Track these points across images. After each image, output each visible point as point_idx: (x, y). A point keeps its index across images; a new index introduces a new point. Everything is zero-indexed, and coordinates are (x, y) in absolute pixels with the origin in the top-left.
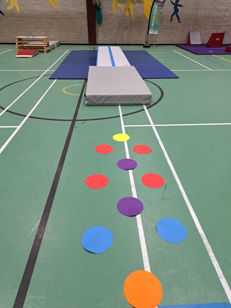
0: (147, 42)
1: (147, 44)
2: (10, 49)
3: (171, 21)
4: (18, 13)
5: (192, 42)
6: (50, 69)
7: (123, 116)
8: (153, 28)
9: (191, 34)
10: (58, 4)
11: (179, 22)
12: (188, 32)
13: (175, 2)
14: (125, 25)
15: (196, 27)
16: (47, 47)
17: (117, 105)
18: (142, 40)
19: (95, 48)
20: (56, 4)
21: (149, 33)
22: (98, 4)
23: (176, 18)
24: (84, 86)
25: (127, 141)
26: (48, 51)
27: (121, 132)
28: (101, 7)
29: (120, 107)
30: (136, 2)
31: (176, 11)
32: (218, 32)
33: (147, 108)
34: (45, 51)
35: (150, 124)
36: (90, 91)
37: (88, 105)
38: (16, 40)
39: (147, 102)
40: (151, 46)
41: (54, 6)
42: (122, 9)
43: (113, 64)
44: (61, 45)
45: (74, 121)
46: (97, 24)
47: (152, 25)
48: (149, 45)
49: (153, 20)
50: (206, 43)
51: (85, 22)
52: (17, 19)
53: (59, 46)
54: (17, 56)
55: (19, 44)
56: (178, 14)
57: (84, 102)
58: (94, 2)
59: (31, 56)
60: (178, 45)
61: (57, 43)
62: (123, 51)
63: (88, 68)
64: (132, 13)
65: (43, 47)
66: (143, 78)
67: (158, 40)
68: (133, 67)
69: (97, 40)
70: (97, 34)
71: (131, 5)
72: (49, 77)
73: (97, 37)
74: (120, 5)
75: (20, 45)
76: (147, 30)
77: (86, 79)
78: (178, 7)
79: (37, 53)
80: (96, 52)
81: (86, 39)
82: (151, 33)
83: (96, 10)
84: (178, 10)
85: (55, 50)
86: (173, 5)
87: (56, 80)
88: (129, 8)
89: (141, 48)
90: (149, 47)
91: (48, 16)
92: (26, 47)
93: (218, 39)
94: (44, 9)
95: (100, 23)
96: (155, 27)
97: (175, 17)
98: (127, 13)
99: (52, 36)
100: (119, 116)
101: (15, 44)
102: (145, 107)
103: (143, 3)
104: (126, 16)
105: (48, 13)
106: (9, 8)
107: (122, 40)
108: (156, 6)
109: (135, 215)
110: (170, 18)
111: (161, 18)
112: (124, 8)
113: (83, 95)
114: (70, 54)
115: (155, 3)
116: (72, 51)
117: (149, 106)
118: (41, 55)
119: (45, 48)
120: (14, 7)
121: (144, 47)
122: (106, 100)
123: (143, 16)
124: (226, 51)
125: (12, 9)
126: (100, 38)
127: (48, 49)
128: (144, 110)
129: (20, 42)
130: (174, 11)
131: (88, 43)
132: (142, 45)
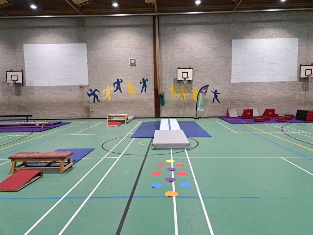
0: (196, 116)
1: (196, 117)
2: (101, 122)
3: (213, 102)
4: (109, 101)
5: (231, 116)
6: (131, 133)
7: (173, 153)
8: (200, 107)
9: (229, 110)
10: (136, 95)
11: (219, 103)
12: (227, 109)
13: (214, 92)
14: (180, 105)
15: (232, 106)
16: (127, 120)
17: (169, 149)
18: (193, 114)
19: (159, 120)
20: (134, 95)
21: (197, 110)
22: (162, 95)
23: (217, 100)
24: (152, 141)
25: (173, 163)
26: (127, 123)
27: (170, 159)
28: (164, 96)
29: (171, 150)
30: (187, 92)
31: (216, 97)
32: (250, 109)
33: (187, 151)
34: (125, 123)
35: (186, 156)
36: (155, 142)
37: (154, 149)
38: (108, 116)
39: (187, 147)
40: (199, 118)
41: (133, 96)
42: (178, 96)
43: (170, 129)
44: (135, 119)
45: (146, 156)
46: (161, 105)
47: (199, 106)
48: (198, 118)
49: (200, 103)
50: (241, 116)
51: (153, 105)
52: (108, 104)
53: (134, 119)
54: (107, 126)
55: (109, 118)
56: (218, 98)
57: (152, 147)
58: (159, 94)
59: (117, 126)
60: (220, 117)
61: (133, 118)
62: (178, 122)
63: (154, 131)
64: (185, 99)
65: (125, 120)
66: (187, 137)
67: (205, 114)
68: (182, 131)
69: (161, 115)
70: (161, 111)
71: (184, 94)
72: (130, 137)
73: (161, 113)
74: (177, 95)
75: (109, 120)
76: (196, 108)
77: (153, 138)
78: (217, 94)
79: (120, 124)
80: (159, 123)
81: (153, 115)
82: (199, 110)
83: (161, 98)
84: (217, 96)
85: (132, 122)
86: (213, 93)
87: (134, 138)
88: (183, 96)
89: (192, 120)
90: (198, 119)
91: (129, 102)
92: (112, 121)
93: (249, 113)
94: (127, 98)
95: (163, 105)
96: (202, 106)
97: (215, 100)
98: (182, 99)
99: (130, 113)
100: (170, 154)
101: (106, 119)
102: (186, 150)
103: (192, 93)
104: (181, 100)
105: (129, 100)
106: (104, 98)
107: (179, 115)
108: (201, 94)
109: (172, 181)
110: (212, 101)
111: (206, 101)
112: (179, 96)
113: (151, 145)
114: (142, 124)
115: (200, 93)
116: (143, 122)
117: (188, 149)
118: (122, 125)
119: (126, 121)
120: (108, 97)
121: (194, 119)
122: (164, 146)
123: (193, 100)
124: (255, 121)
125: (106, 99)
126: (163, 114)
127: (127, 121)
128: (185, 151)
129: (109, 117)
130: (214, 97)
131: (154, 117)
132: (193, 117)
